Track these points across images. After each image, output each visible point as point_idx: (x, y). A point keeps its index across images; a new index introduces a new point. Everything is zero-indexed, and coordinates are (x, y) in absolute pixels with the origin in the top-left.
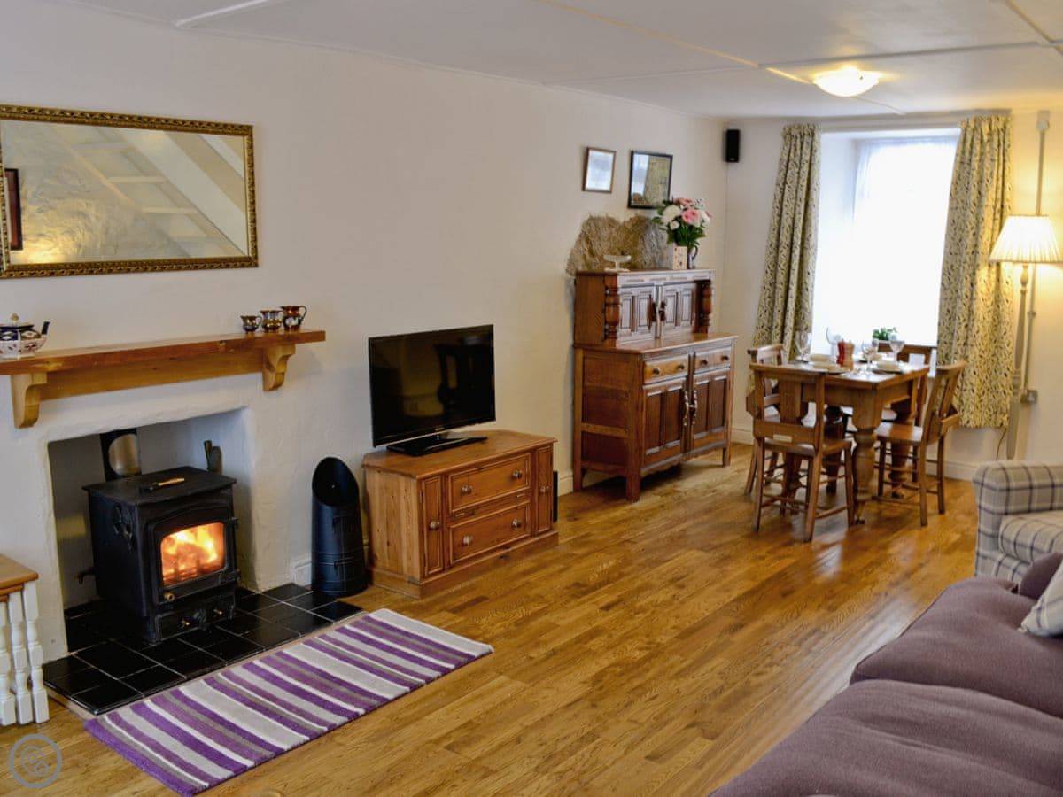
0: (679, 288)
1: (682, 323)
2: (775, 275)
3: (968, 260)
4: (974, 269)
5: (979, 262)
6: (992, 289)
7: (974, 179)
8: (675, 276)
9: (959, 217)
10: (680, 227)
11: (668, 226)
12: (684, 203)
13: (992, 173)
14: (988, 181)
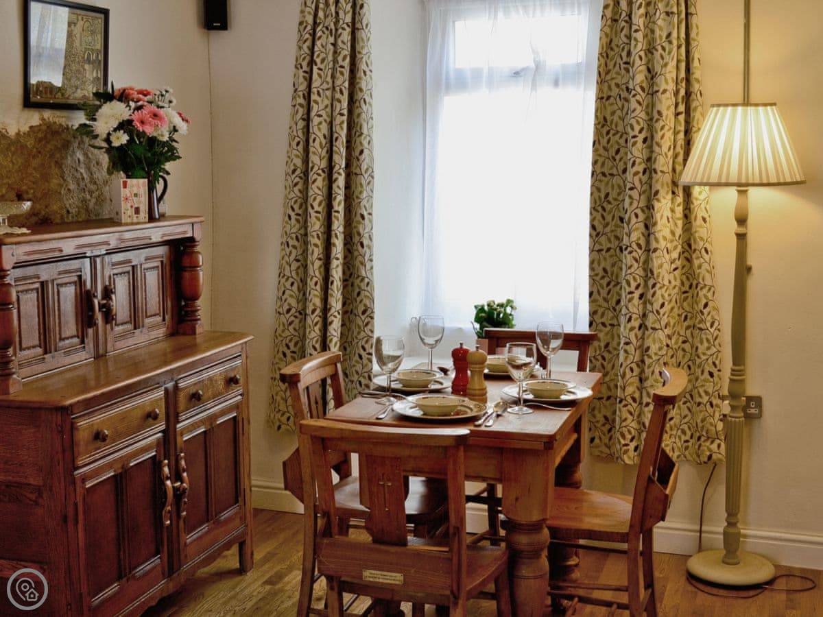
0: (137, 257)
1: (147, 321)
2: (306, 221)
3: (638, 185)
4: (649, 200)
5: (657, 186)
6: (679, 231)
7: (639, 47)
8: (128, 235)
9: (613, 113)
10: (131, 141)
11: (108, 140)
12: (136, 96)
13: (669, 35)
14: (664, 49)
